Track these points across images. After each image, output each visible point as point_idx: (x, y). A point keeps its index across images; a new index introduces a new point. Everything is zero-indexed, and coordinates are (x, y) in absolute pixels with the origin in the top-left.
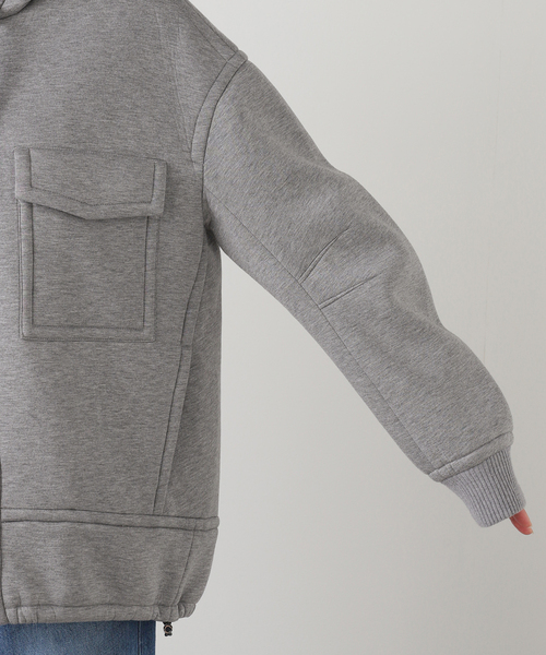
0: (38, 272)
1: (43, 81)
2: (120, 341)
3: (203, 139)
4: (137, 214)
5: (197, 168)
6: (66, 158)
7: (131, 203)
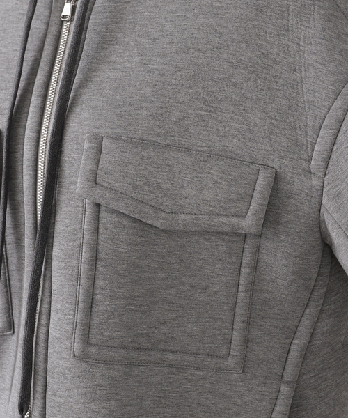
0: (99, 283)
1: (137, 59)
2: (198, 369)
3: (327, 147)
4: (226, 229)
5: (315, 182)
6: (144, 153)
7: (218, 215)
